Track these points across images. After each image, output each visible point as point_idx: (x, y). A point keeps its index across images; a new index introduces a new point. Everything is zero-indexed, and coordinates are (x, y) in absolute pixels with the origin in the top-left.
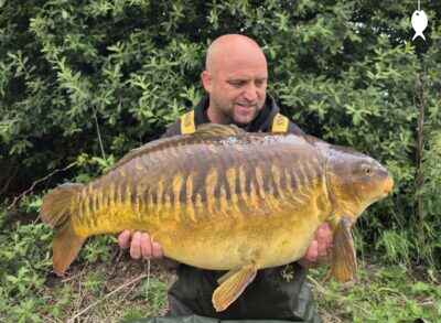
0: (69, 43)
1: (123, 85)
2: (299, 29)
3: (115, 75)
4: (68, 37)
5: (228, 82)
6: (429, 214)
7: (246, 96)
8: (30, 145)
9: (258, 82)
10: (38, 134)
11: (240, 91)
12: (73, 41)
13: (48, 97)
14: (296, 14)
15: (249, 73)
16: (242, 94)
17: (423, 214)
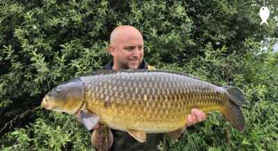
0: (37, 43)
1: (66, 66)
2: (163, 37)
3: (62, 61)
4: (36, 40)
5: (125, 48)
6: (232, 136)
7: (135, 55)
8: (11, 102)
9: (140, 47)
10: (16, 96)
11: (132, 52)
12: (39, 42)
13: (22, 73)
14: (161, 29)
15: (136, 43)
16: (132, 54)
17: (229, 136)
